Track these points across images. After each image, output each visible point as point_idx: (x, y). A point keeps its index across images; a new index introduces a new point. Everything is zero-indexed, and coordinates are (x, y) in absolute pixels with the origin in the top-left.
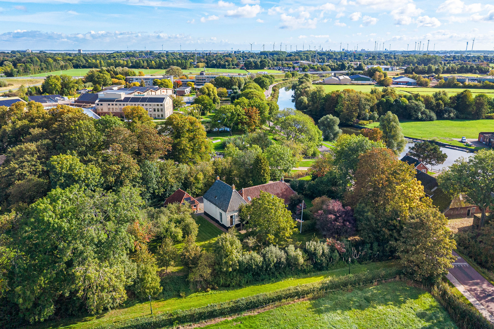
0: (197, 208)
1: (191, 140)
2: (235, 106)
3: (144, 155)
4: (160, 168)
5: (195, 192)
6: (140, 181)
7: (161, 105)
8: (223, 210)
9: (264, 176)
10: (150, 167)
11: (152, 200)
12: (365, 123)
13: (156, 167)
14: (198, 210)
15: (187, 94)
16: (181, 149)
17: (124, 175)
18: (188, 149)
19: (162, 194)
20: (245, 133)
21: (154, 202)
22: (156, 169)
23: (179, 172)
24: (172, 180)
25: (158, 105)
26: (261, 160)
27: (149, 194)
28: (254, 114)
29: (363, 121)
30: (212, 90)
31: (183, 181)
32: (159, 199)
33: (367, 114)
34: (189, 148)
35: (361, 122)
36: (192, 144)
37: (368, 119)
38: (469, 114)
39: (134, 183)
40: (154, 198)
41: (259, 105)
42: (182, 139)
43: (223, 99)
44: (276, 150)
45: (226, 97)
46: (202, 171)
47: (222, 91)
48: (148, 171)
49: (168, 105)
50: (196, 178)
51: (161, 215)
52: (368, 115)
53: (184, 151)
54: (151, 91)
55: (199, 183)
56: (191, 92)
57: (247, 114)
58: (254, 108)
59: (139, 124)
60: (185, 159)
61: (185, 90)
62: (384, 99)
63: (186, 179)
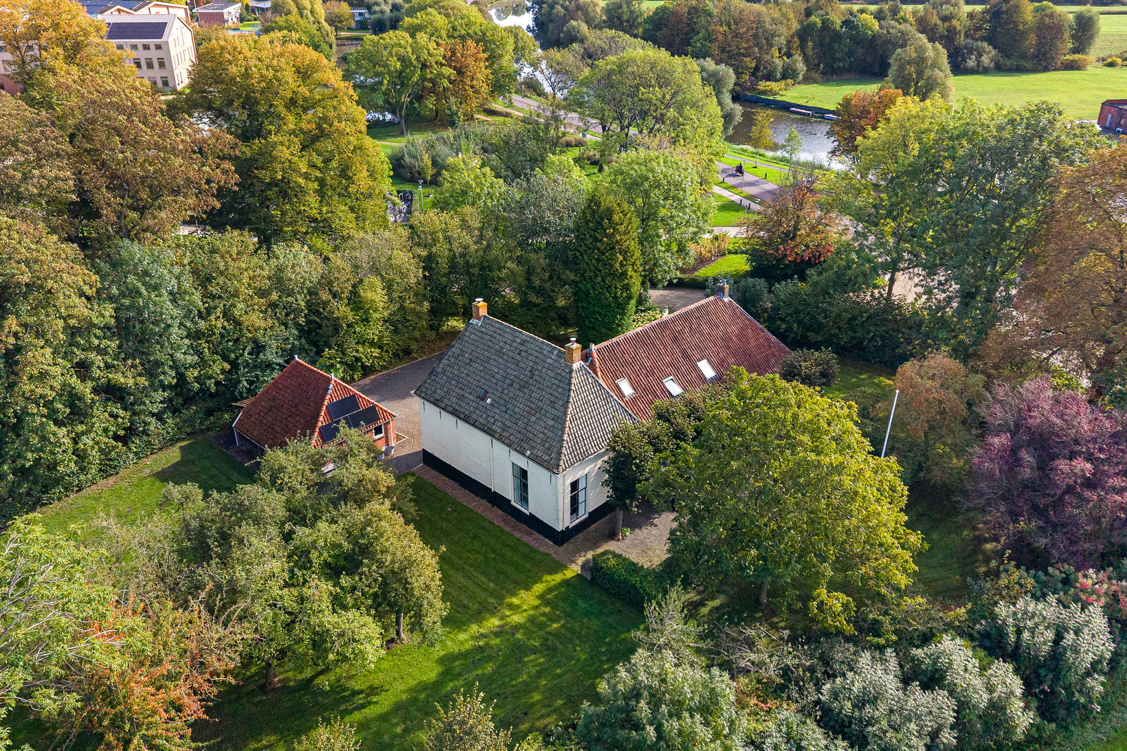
0: (387, 437)
1: (310, 142)
2: (413, 36)
3: (113, 218)
4: (195, 272)
5: (358, 359)
6: (105, 343)
7: (158, 47)
8: (534, 459)
9: (624, 274)
10: (146, 273)
11: (175, 411)
12: (777, 89)
13: (177, 270)
14: (393, 443)
15: (230, 23)
16: (274, 183)
17: (15, 328)
18: (301, 181)
19: (217, 383)
20: (453, 124)
21: (190, 421)
22: (178, 278)
23: (278, 280)
24: (256, 320)
25: (146, 47)
26: (610, 212)
27: (159, 395)
28: (471, 61)
29: (768, 83)
30: (309, 6)
31: (302, 320)
32: (210, 404)
33: (777, 61)
34: (306, 176)
35: (763, 85)
36: (319, 161)
37: (779, 76)
38: (1023, 56)
39: (80, 355)
40: (188, 401)
41: (484, 34)
42: (273, 138)
43: (344, 34)
44: (652, 171)
45: (349, 29)
46: (375, 270)
47: (336, 10)
48: (139, 293)
49: (179, 49)
50: (355, 302)
51: (246, 530)
52: (779, 63)
53: (285, 190)
54: (119, 10)
55: (367, 320)
56: (242, 19)
57: (450, 59)
58: (470, 42)
59: (67, 73)
60: (290, 224)
61: (225, 11)
62: (815, 19)
63: (314, 308)
